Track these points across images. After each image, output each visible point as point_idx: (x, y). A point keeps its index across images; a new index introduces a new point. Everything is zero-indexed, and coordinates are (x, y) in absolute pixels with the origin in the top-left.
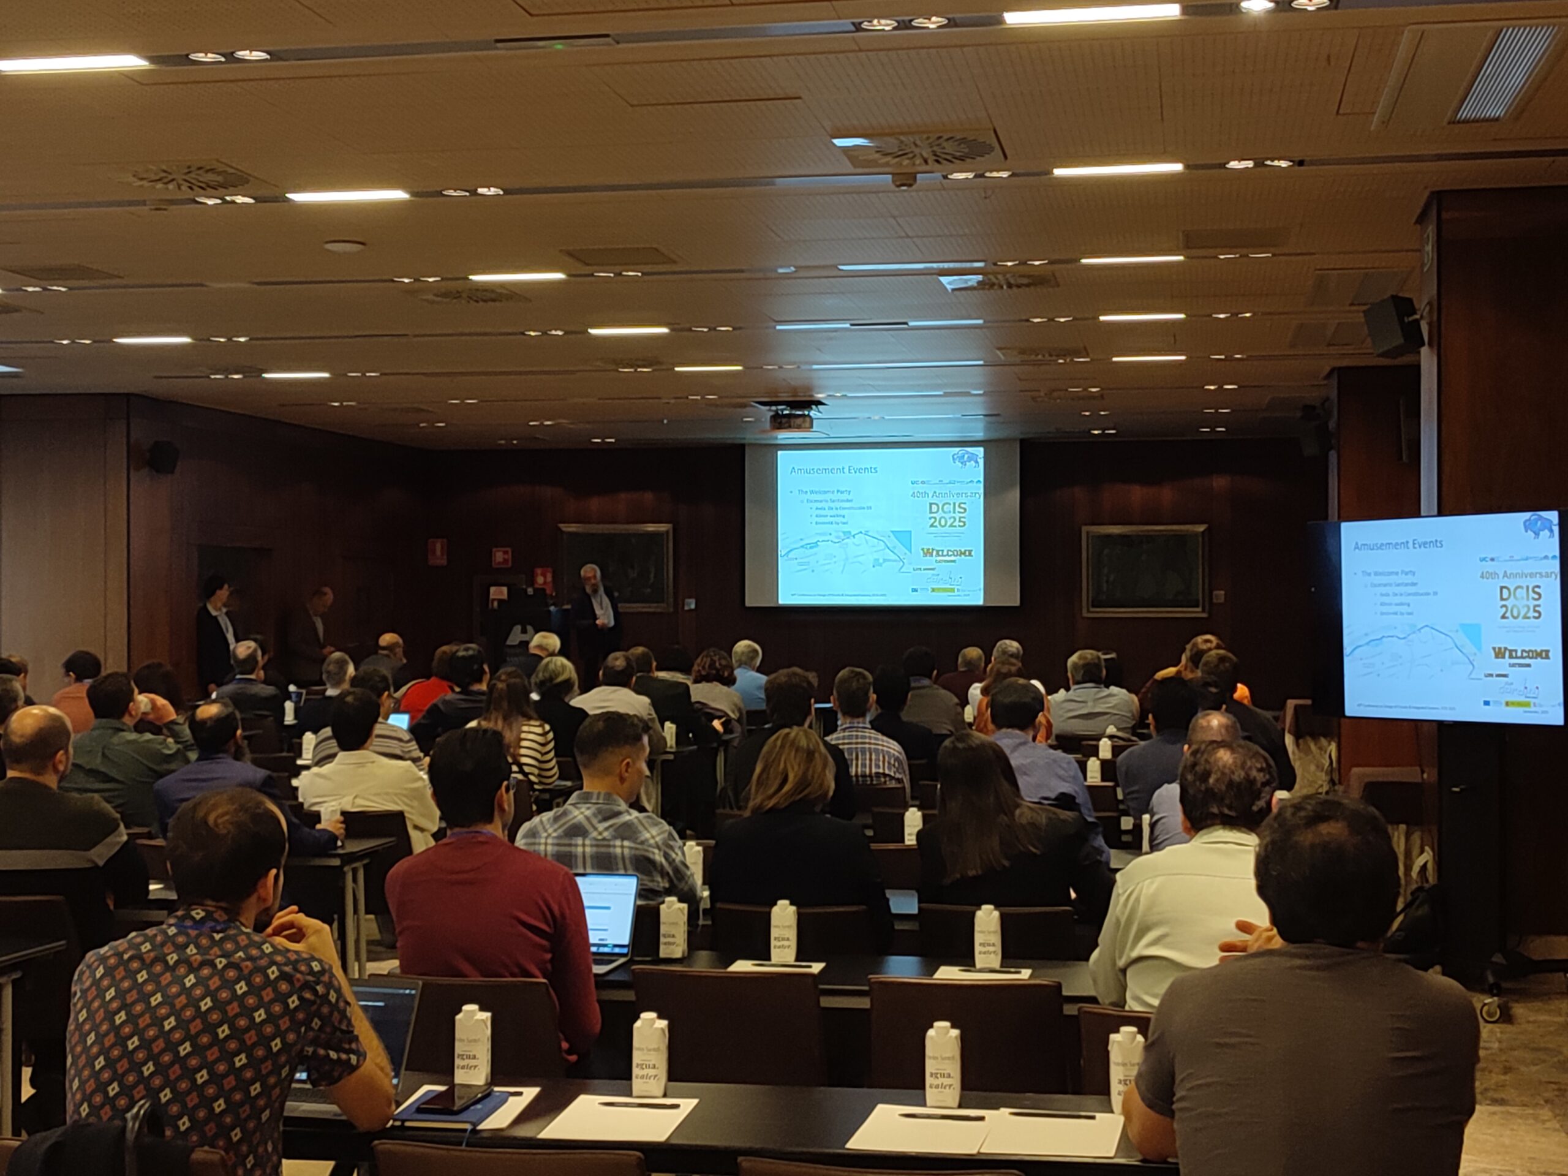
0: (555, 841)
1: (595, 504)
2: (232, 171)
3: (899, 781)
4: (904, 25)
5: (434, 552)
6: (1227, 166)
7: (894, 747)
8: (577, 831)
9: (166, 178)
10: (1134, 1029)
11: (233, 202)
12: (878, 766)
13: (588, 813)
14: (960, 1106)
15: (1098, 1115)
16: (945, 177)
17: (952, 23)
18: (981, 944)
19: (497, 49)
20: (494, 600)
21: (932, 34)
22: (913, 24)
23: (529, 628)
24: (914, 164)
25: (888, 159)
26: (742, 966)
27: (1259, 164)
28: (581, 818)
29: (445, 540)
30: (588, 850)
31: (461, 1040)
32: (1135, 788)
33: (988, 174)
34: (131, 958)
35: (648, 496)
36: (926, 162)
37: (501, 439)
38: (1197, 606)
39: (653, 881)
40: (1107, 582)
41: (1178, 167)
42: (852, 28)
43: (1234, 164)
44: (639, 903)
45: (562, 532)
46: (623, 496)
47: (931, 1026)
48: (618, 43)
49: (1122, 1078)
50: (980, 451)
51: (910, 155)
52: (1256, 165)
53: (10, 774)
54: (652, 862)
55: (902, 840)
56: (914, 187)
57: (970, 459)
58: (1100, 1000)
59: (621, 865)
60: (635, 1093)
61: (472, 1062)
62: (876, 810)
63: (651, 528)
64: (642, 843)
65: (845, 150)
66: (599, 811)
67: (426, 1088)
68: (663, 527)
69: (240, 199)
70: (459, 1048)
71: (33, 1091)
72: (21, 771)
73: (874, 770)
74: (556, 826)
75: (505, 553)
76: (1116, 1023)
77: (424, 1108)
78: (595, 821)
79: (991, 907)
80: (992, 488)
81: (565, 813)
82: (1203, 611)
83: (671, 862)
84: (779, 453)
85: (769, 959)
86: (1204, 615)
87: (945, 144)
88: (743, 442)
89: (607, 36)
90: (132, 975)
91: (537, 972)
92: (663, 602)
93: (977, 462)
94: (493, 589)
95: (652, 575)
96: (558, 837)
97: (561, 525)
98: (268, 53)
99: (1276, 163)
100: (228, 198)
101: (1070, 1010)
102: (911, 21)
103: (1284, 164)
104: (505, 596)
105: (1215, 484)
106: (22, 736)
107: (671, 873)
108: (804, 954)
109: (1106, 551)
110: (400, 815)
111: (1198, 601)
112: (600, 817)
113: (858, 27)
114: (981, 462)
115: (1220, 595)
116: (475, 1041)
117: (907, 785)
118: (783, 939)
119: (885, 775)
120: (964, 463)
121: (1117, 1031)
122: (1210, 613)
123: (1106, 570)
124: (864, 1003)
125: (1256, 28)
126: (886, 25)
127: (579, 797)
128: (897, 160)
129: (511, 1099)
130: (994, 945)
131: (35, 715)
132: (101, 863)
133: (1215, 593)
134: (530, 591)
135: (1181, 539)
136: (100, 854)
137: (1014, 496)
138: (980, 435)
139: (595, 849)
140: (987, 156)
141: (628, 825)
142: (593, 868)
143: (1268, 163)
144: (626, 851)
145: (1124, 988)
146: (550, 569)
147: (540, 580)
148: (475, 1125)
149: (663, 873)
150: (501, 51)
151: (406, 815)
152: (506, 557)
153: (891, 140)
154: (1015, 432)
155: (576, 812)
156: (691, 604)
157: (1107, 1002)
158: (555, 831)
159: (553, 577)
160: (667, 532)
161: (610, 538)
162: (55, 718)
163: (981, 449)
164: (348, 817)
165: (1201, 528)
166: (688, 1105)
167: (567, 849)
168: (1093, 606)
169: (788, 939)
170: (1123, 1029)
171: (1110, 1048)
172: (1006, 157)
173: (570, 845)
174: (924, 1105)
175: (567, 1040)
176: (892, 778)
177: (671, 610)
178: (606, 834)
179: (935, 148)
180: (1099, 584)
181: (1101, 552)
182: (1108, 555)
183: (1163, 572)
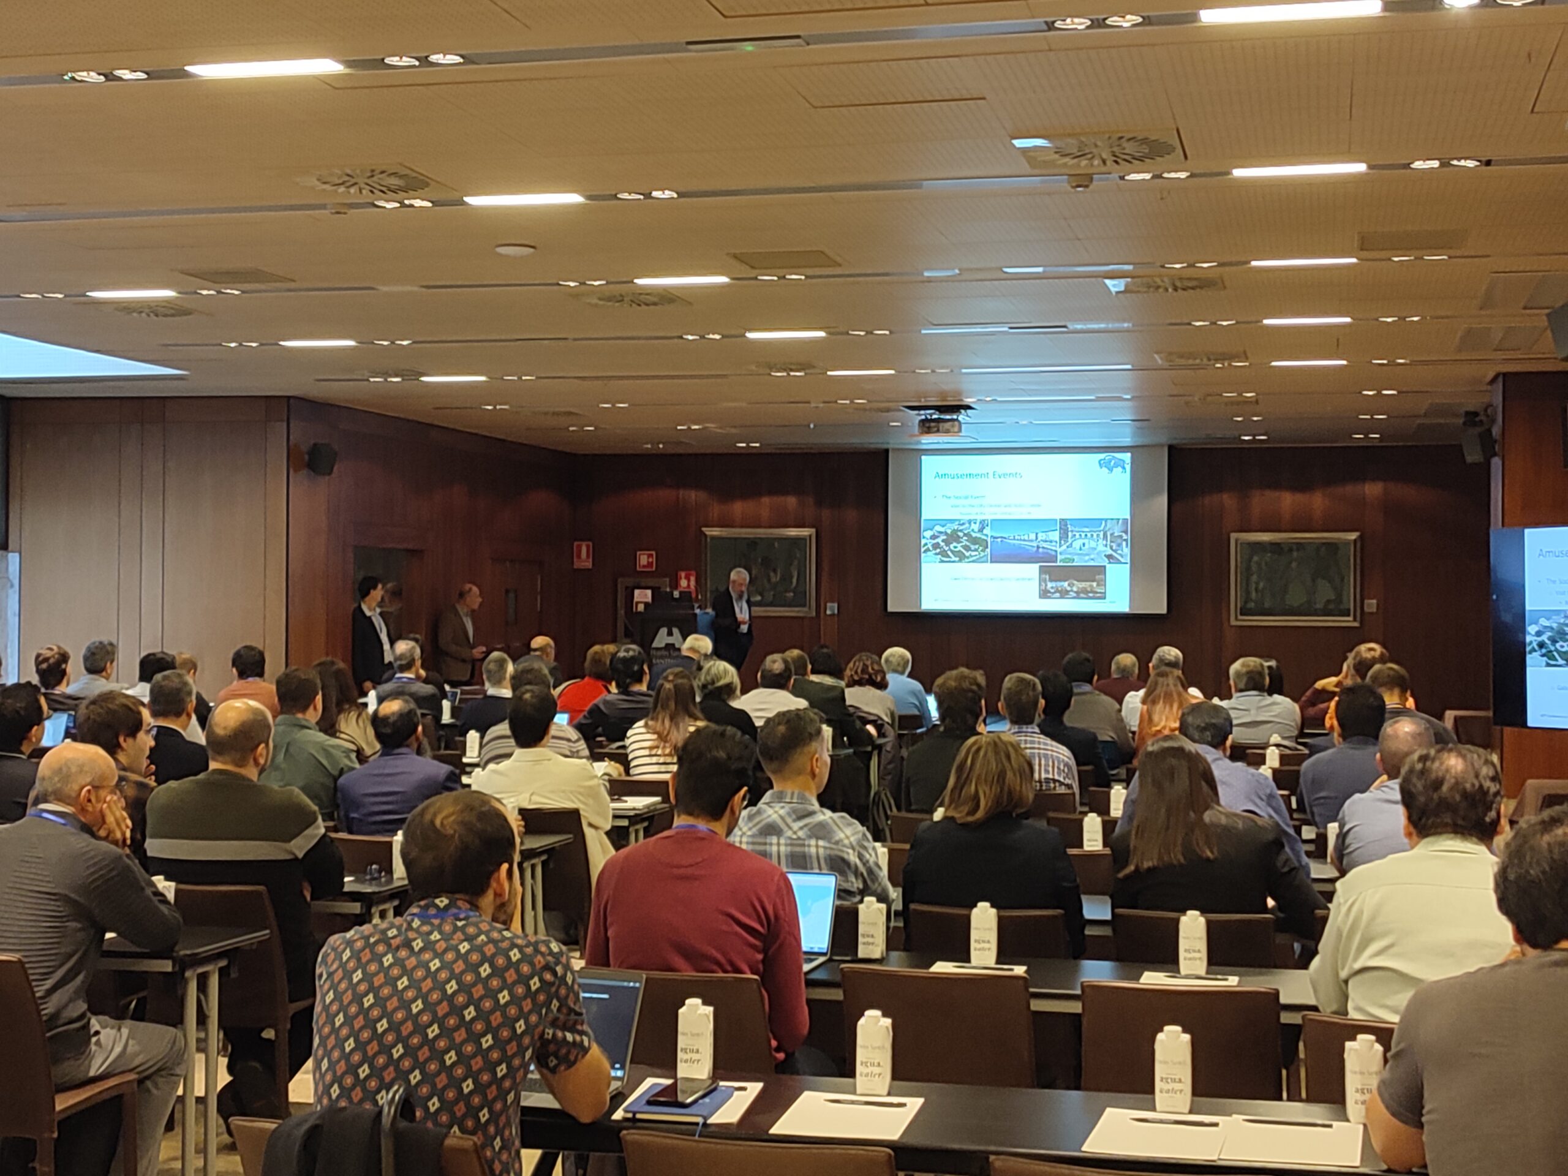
0: (750, 840)
1: (738, 508)
2: (414, 175)
3: (1069, 786)
4: (1098, 24)
5: (579, 556)
6: (1412, 166)
7: (1063, 753)
8: (772, 830)
9: (349, 181)
10: (1372, 1038)
11: (412, 206)
12: (1047, 772)
13: (782, 812)
14: (1191, 1112)
15: (1335, 1124)
16: (1122, 178)
17: (1147, 21)
18: (1186, 951)
19: (690, 51)
20: (637, 603)
21: (1127, 32)
22: (1108, 22)
23: (675, 631)
24: (1092, 165)
25: (1066, 160)
26: (942, 967)
27: (1445, 164)
28: (775, 817)
29: (591, 544)
30: (783, 849)
31: (683, 1034)
32: (1322, 794)
33: (1166, 175)
34: (376, 943)
35: (791, 501)
36: (1104, 162)
37: (647, 443)
38: (1349, 615)
39: (847, 881)
40: (1256, 590)
41: (1361, 167)
42: (1045, 27)
43: (1418, 165)
44: (838, 903)
45: (706, 536)
46: (766, 500)
47: (1161, 1030)
48: (808, 44)
49: (1359, 1087)
50: (1127, 457)
51: (1089, 156)
52: (1442, 165)
53: (213, 765)
54: (846, 863)
55: (1081, 846)
56: (1091, 187)
57: (1116, 465)
58: (1321, 1008)
59: (815, 864)
60: (858, 1091)
61: (695, 1056)
62: (1051, 814)
63: (793, 532)
64: (837, 843)
65: (1024, 151)
66: (794, 811)
67: (649, 1082)
68: (805, 532)
69: (418, 203)
70: (682, 1042)
71: (229, 1079)
72: (224, 763)
73: (1043, 776)
74: (750, 825)
75: (650, 556)
76: (1353, 1030)
77: (654, 1100)
78: (789, 820)
79: (1197, 913)
80: (1138, 494)
81: (759, 812)
82: (1355, 620)
83: (865, 863)
84: (923, 457)
85: (968, 960)
86: (1356, 624)
87: (1125, 145)
88: (885, 446)
89: (798, 37)
90: (378, 958)
91: (745, 968)
92: (804, 605)
93: (1124, 468)
94: (637, 592)
95: (794, 580)
96: (753, 836)
97: (704, 529)
98: (462, 56)
99: (1463, 163)
100: (407, 202)
101: (1286, 1018)
102: (1105, 19)
103: (1471, 164)
104: (649, 600)
105: (1367, 492)
106: (225, 728)
107: (865, 874)
108: (1005, 955)
109: (1256, 558)
110: (575, 814)
111: (1349, 610)
112: (794, 817)
113: (1050, 26)
114: (1128, 467)
115: (1371, 605)
116: (698, 1035)
117: (1076, 789)
118: (984, 942)
119: (1055, 781)
120: (1111, 470)
121: (1354, 1039)
122: (1361, 622)
123: (1254, 578)
124: (1076, 1007)
125: (1457, 26)
126: (1080, 23)
127: (772, 795)
128: (1076, 160)
129: (736, 1093)
130: (1199, 951)
131: (238, 708)
132: (300, 855)
133: (1366, 601)
134: (676, 594)
135: (1333, 547)
136: (300, 846)
137: (1162, 502)
138: (1127, 441)
139: (789, 849)
140: (1167, 156)
141: (822, 825)
142: (787, 867)
143: (1455, 162)
144: (821, 851)
145: (1346, 997)
146: (693, 572)
147: (684, 583)
148: (705, 1118)
149: (857, 873)
150: (693, 53)
151: (582, 812)
152: (651, 560)
153: (1072, 141)
154: (1164, 439)
155: (770, 811)
156: (832, 608)
157: (1329, 1010)
158: (750, 829)
159: (697, 581)
160: (810, 536)
161: (753, 543)
162: (256, 711)
163: (1129, 455)
164: (524, 813)
165: (1353, 536)
166: (915, 1104)
167: (762, 848)
168: (1241, 614)
169: (989, 942)
170: (1360, 1037)
171: (1346, 1056)
172: (1186, 157)
173: (765, 844)
174: (1154, 1109)
175: (775, 1038)
176: (1061, 783)
177: (814, 614)
178: (801, 834)
179: (1115, 149)
180: (1248, 592)
181: (1250, 560)
182: (1257, 563)
183: (1314, 580)
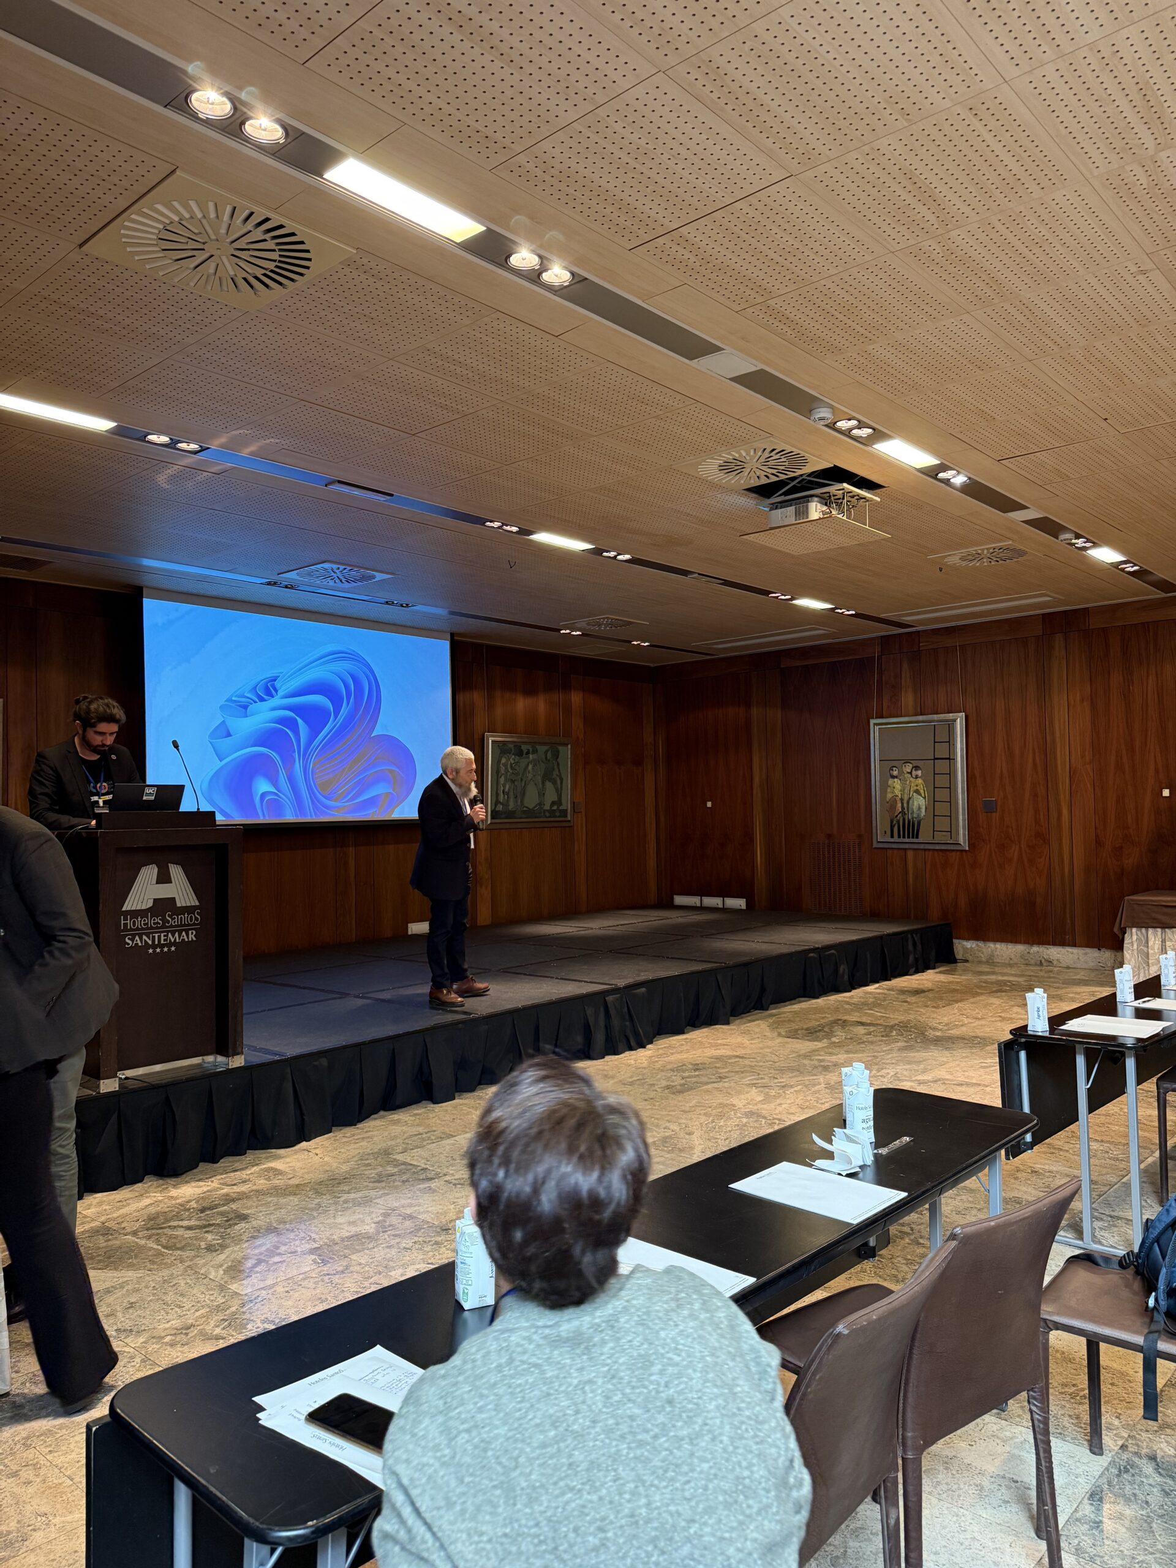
105: (573, 700)
154: (445, 623)
180: (497, 795)
181: (499, 762)
182: (505, 765)
183: (543, 783)
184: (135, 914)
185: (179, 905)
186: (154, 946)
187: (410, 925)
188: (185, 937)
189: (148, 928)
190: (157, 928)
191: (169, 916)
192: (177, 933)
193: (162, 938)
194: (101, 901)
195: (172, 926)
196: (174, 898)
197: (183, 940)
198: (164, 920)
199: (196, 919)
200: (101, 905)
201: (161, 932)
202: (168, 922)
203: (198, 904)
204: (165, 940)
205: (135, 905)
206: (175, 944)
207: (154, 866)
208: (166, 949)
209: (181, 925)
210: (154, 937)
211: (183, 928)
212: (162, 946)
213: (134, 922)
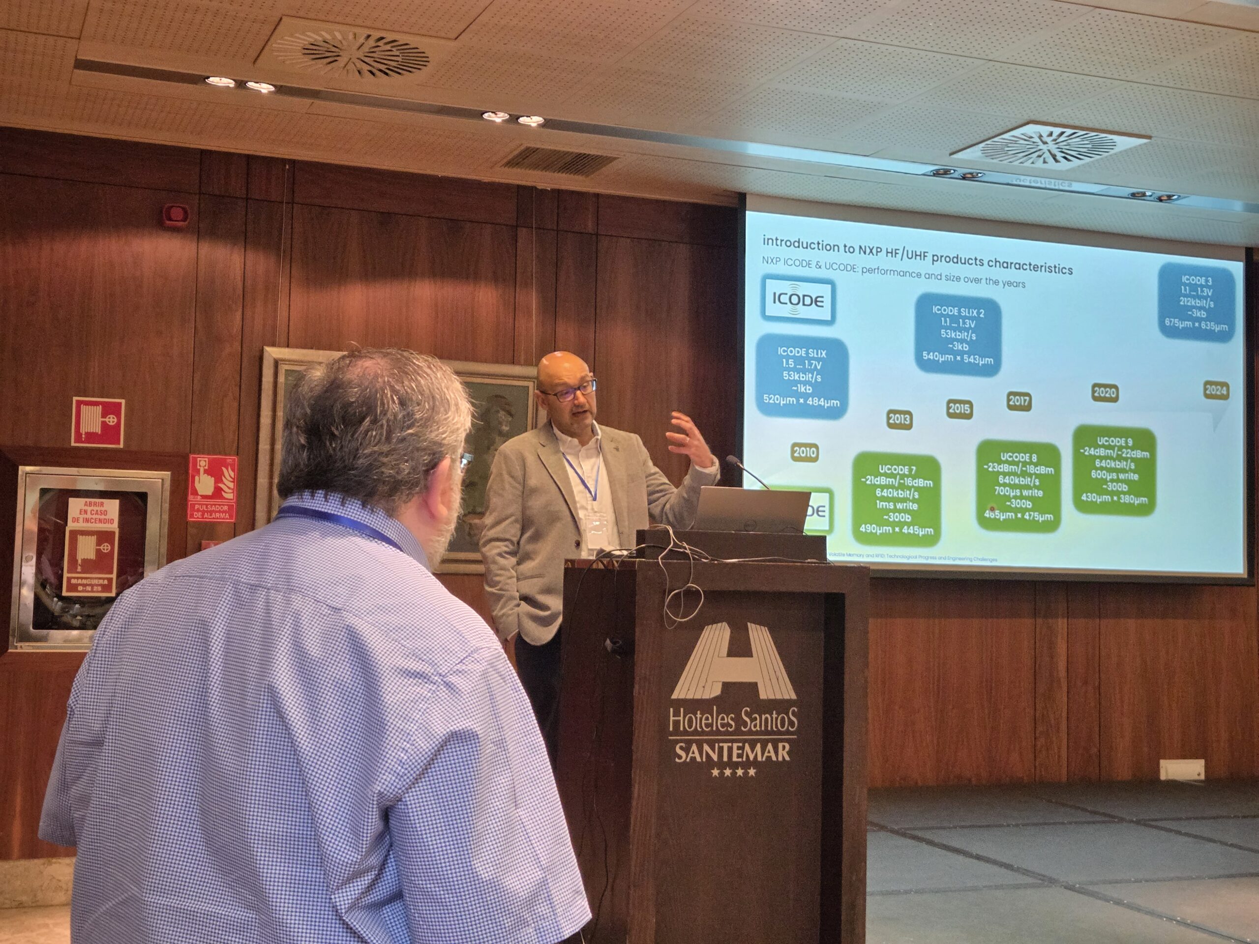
20: (75, 534)
75: (110, 409)
104: (114, 527)
147: (204, 484)
152: (111, 420)
184: (693, 705)
185: (763, 696)
186: (721, 765)
187: (1163, 763)
188: (773, 755)
189: (711, 733)
190: (727, 733)
191: (746, 713)
192: (759, 745)
193: (735, 752)
194: (637, 679)
195: (750, 732)
196: (756, 684)
197: (769, 758)
198: (739, 722)
199: (791, 724)
200: (637, 687)
201: (733, 741)
202: (745, 724)
203: (794, 696)
204: (739, 756)
205: (692, 690)
206: (755, 763)
207: (725, 624)
208: (740, 772)
209: (767, 732)
210: (721, 749)
211: (770, 737)
212: (734, 766)
213: (690, 718)
